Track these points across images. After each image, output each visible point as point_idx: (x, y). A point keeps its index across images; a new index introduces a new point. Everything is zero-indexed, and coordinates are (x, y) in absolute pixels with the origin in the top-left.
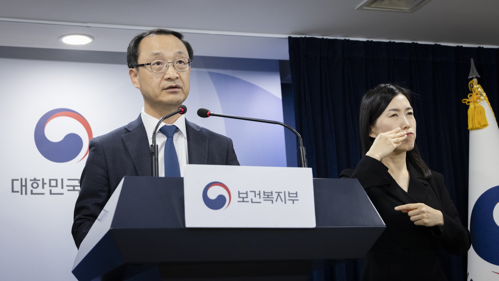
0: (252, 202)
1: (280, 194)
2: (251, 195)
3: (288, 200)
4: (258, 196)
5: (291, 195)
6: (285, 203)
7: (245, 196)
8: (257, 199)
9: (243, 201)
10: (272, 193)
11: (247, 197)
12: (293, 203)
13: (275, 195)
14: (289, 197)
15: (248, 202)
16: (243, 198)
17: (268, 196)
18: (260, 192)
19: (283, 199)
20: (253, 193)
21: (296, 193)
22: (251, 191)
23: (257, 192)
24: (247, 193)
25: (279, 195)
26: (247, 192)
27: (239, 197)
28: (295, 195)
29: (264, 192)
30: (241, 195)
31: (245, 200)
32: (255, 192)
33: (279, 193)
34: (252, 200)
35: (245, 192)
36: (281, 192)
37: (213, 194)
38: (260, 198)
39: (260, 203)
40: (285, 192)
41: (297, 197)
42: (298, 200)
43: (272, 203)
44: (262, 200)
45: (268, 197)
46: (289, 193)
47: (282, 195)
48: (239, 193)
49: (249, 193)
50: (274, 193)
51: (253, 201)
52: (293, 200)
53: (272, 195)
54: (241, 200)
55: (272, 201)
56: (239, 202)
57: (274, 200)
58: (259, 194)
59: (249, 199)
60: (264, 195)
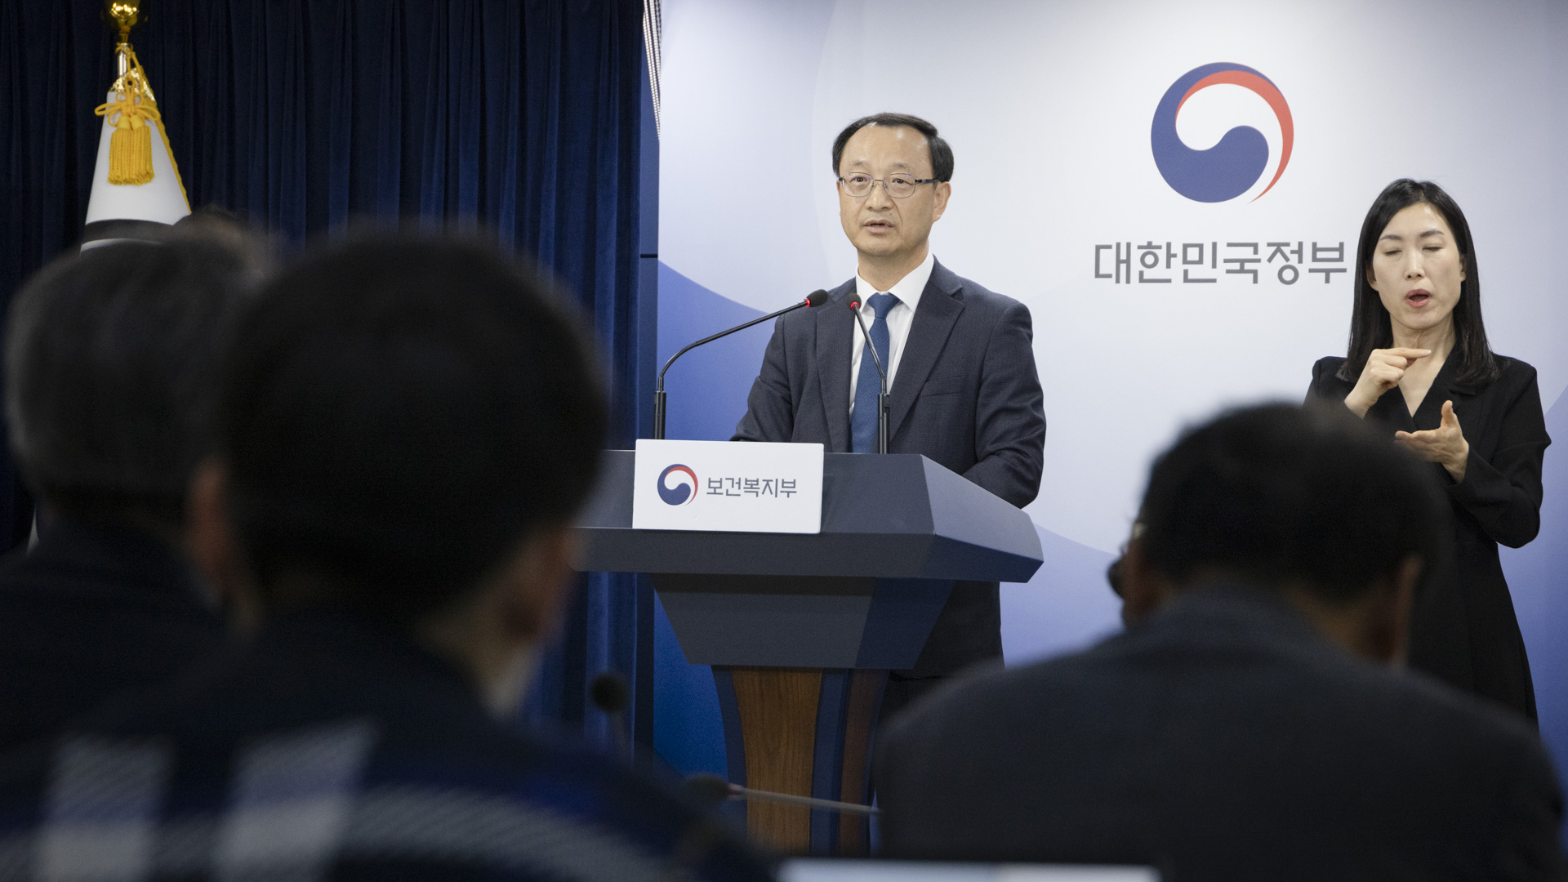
0: (727, 494)
1: (770, 483)
2: (727, 484)
3: (782, 492)
4: (736, 486)
5: (785, 485)
6: (776, 496)
7: (718, 485)
8: (735, 490)
9: (715, 493)
10: (757, 481)
11: (721, 487)
12: (788, 497)
13: (762, 485)
14: (783, 487)
15: (722, 494)
16: (715, 488)
17: (752, 485)
18: (740, 479)
19: (774, 492)
20: (731, 481)
21: (794, 482)
22: (727, 479)
23: (736, 480)
24: (721, 482)
25: (768, 484)
26: (721, 479)
27: (710, 487)
28: (792, 485)
29: (746, 480)
30: (712, 485)
31: (718, 491)
32: (733, 480)
33: (768, 482)
34: (727, 491)
35: (719, 480)
36: (772, 481)
37: (672, 482)
38: (739, 488)
39: (739, 495)
40: (777, 480)
41: (794, 487)
42: (795, 492)
43: (757, 496)
44: (742, 491)
45: (752, 488)
46: (783, 482)
47: (773, 485)
48: (710, 481)
49: (724, 481)
50: (760, 482)
51: (729, 493)
52: (788, 493)
53: (757, 484)
54: (712, 491)
55: (757, 493)
56: (708, 493)
57: (760, 491)
58: (739, 483)
59: (723, 490)
60: (746, 484)
